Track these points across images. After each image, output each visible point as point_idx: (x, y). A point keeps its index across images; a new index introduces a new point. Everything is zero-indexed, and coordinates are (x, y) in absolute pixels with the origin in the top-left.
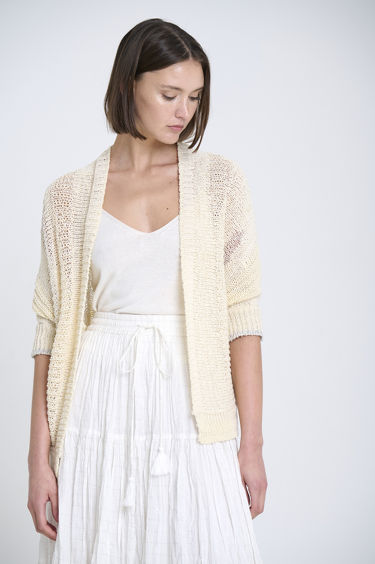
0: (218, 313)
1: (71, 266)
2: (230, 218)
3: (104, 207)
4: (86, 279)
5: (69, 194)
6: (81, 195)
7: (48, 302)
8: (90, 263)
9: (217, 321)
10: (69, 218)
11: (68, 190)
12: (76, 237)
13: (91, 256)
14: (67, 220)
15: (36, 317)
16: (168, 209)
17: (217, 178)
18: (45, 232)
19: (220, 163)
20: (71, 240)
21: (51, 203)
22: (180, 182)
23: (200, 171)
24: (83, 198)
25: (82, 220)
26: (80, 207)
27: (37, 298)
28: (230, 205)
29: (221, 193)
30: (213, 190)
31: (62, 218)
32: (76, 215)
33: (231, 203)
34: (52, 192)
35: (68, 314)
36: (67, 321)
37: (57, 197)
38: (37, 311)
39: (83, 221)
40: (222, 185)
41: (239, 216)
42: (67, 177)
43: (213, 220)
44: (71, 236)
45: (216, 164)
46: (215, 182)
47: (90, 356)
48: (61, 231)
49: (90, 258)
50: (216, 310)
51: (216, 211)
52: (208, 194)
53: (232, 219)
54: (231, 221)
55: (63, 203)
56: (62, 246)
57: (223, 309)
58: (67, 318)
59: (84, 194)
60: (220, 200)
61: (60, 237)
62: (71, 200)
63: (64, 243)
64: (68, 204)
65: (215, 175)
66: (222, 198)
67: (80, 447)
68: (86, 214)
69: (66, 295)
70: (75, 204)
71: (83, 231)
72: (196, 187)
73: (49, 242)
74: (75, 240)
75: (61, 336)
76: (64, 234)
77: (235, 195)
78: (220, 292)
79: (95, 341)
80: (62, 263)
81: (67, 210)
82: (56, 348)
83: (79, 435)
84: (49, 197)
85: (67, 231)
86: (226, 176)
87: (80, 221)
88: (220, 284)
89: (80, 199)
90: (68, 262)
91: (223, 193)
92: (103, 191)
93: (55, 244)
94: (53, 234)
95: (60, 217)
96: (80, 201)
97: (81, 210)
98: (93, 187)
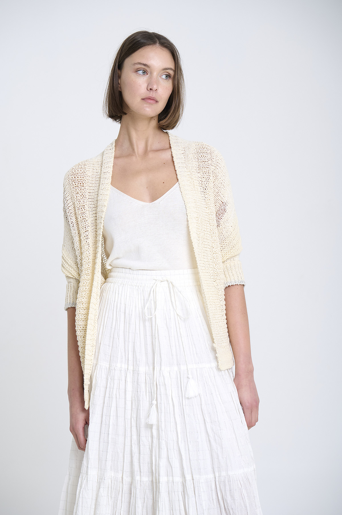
0: (215, 267)
1: (88, 233)
2: (216, 191)
3: (112, 184)
4: (100, 240)
5: (83, 177)
6: (93, 177)
7: (74, 265)
8: (102, 228)
9: (214, 273)
10: (85, 195)
11: (82, 173)
12: (91, 210)
13: (103, 222)
14: (83, 197)
15: (65, 278)
16: (164, 183)
17: (203, 159)
18: (67, 209)
19: (204, 147)
20: (87, 213)
21: (69, 185)
22: (175, 163)
23: (188, 154)
24: (94, 179)
25: (94, 196)
26: (93, 186)
27: (65, 263)
28: (215, 180)
29: (208, 171)
30: (201, 169)
31: (79, 195)
32: (90, 193)
33: (216, 179)
34: (70, 176)
35: (88, 271)
36: (87, 276)
37: (74, 180)
38: (66, 273)
39: (96, 197)
40: (208, 164)
41: (222, 189)
42: (81, 164)
43: (204, 193)
44: (87, 210)
45: (201, 148)
46: (201, 162)
47: (114, 304)
48: (79, 206)
49: (103, 224)
50: (213, 264)
51: (205, 186)
52: (197, 172)
53: (218, 192)
54: (217, 193)
55: (79, 184)
56: (81, 217)
57: (218, 264)
58: (87, 274)
59: (96, 176)
60: (207, 177)
61: (78, 211)
62: (85, 181)
63: (82, 215)
64: (83, 184)
65: (201, 157)
66: (209, 175)
67: (110, 378)
68: (98, 191)
69: (85, 256)
70: (89, 184)
71: (96, 204)
72: (188, 166)
73: (71, 216)
74: (90, 212)
75: (83, 288)
76: (81, 208)
77: (218, 173)
78: (216, 250)
79: (117, 292)
80: (81, 232)
81: (83, 189)
82: (80, 298)
83: (109, 368)
84: (68, 180)
85: (84, 206)
86: (210, 157)
87: (94, 197)
88: (215, 243)
89: (92, 180)
90: (86, 230)
91: (209, 171)
92: (111, 172)
93: (76, 217)
94: (73, 209)
95: (78, 195)
96: (92, 182)
97: (94, 189)
98: (103, 169)
